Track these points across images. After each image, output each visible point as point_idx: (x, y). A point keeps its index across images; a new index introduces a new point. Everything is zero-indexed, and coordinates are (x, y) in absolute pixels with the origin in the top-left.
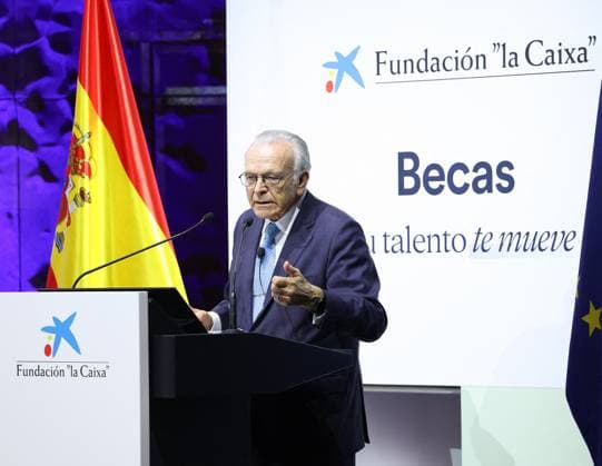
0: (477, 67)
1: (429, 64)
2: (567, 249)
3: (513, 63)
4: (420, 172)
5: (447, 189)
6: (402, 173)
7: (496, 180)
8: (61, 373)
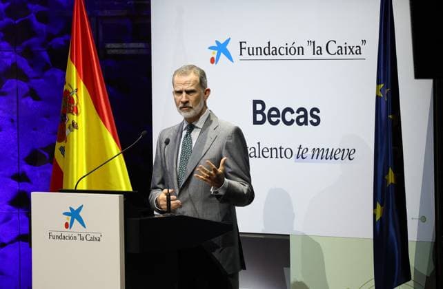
0: (299, 54)
1: (271, 51)
2: (350, 159)
3: (319, 52)
4: (266, 112)
5: (281, 122)
6: (255, 112)
7: (310, 118)
8: (75, 238)
